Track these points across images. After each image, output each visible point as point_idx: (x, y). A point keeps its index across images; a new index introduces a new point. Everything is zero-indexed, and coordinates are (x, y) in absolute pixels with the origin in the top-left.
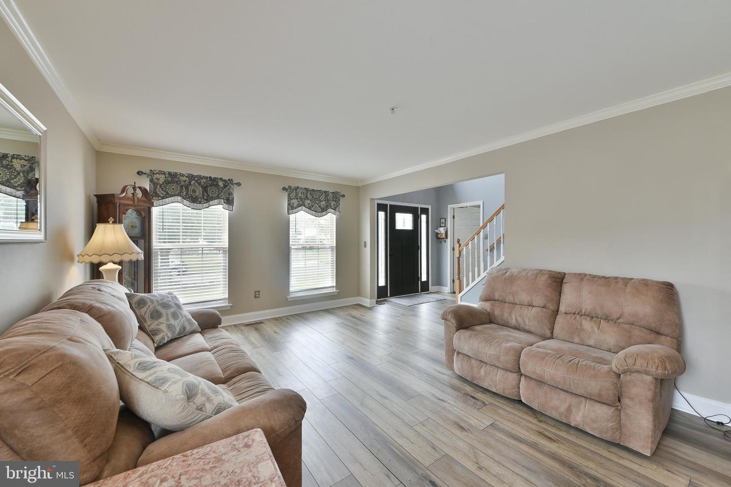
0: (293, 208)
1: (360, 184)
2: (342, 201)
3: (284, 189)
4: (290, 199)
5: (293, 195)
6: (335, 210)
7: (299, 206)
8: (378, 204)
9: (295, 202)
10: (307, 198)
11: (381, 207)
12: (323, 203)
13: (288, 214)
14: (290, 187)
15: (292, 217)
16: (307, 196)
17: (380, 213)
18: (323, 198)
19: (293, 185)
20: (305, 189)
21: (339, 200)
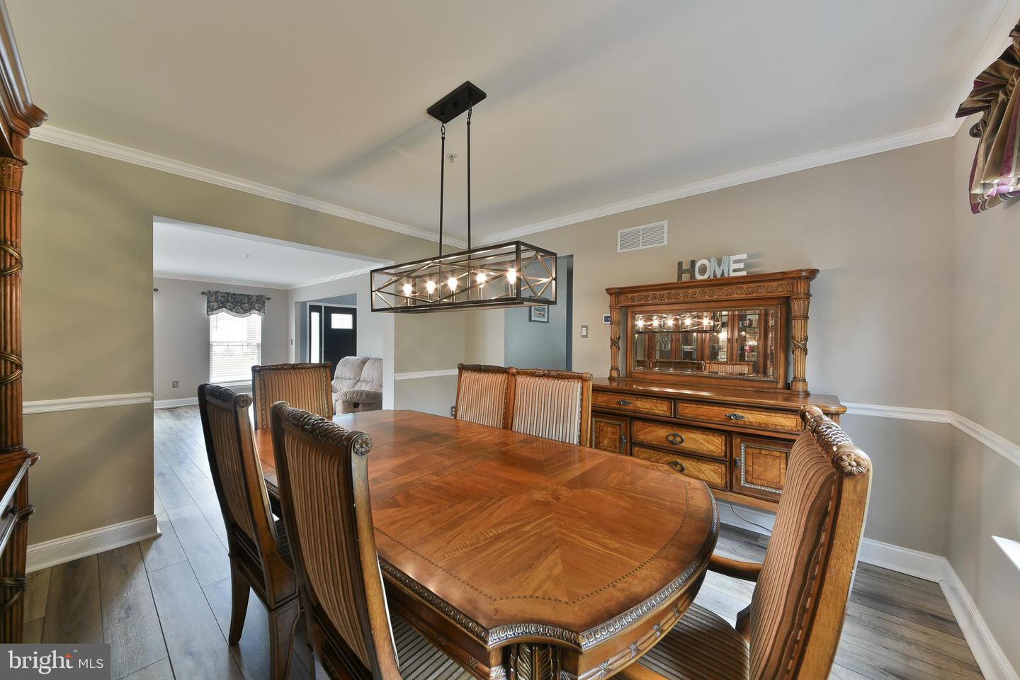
0: (212, 310)
1: (288, 288)
2: (267, 304)
3: (203, 293)
4: (209, 302)
5: (213, 298)
6: (260, 311)
7: (219, 308)
8: (310, 306)
9: (215, 305)
10: (228, 301)
11: (314, 308)
12: (246, 305)
13: (208, 315)
14: (209, 292)
15: (212, 318)
16: (228, 299)
17: (312, 314)
18: (245, 300)
19: (213, 290)
20: (226, 293)
21: (264, 302)
